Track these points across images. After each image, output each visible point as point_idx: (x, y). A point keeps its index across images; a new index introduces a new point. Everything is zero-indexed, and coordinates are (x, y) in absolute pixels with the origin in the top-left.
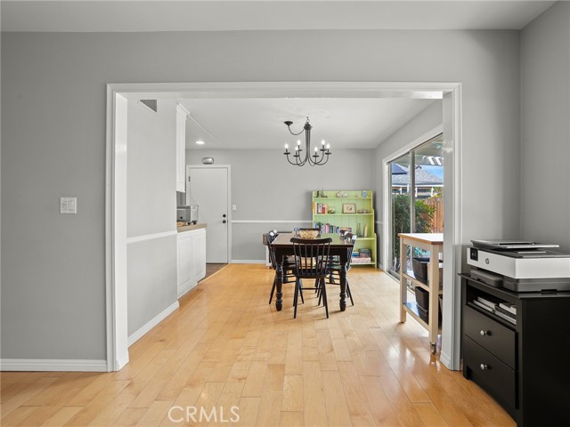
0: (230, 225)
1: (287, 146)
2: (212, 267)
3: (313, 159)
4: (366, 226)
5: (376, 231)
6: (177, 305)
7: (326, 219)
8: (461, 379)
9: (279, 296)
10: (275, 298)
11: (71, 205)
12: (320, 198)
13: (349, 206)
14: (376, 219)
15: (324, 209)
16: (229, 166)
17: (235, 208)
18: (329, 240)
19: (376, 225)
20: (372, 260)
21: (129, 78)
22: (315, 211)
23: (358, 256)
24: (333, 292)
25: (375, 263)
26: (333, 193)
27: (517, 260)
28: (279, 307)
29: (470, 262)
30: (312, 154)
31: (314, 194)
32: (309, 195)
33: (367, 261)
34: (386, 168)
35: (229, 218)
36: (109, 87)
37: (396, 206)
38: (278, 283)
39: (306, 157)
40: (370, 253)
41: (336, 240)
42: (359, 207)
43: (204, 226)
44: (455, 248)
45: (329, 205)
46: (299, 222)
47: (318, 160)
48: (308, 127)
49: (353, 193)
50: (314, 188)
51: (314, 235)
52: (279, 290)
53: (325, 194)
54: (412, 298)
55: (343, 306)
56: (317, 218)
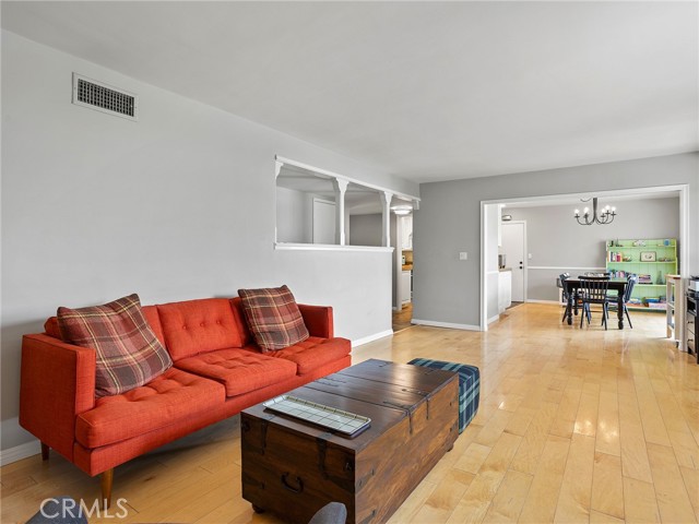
0: (526, 270)
2: (515, 303)
6: (497, 317)
7: (621, 267)
9: (570, 315)
11: (464, 256)
12: (614, 247)
13: (648, 255)
15: (618, 257)
16: (525, 222)
21: (494, 197)
22: (608, 259)
23: (658, 302)
26: (630, 243)
28: (570, 323)
31: (608, 244)
32: (603, 245)
35: (525, 265)
36: (481, 203)
39: (593, 219)
42: (661, 256)
43: (510, 269)
45: (627, 254)
49: (654, 242)
50: (608, 238)
52: (570, 311)
53: (620, 243)
55: (621, 326)
56: (609, 266)
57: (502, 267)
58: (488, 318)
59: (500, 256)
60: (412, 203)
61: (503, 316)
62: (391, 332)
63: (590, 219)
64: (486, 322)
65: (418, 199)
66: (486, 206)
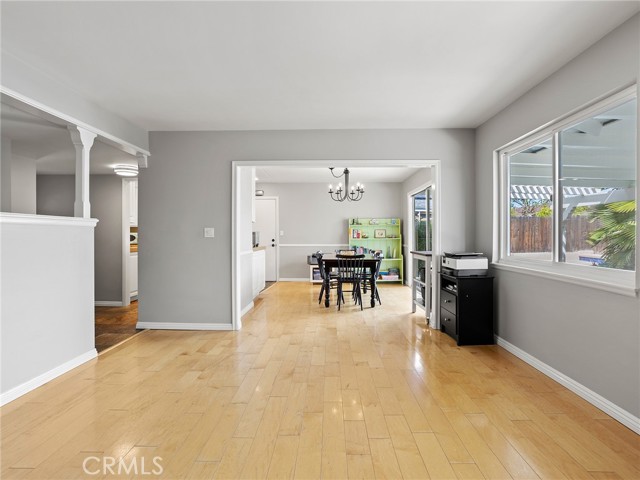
0: (278, 248)
1: (331, 187)
3: (351, 196)
4: (395, 249)
5: (403, 253)
6: (252, 304)
7: (360, 243)
8: (439, 333)
9: (327, 296)
10: (324, 298)
11: (210, 232)
12: (355, 225)
13: (380, 232)
14: (403, 243)
15: (358, 234)
16: (277, 198)
17: (282, 233)
18: (363, 256)
19: (403, 248)
20: (400, 278)
22: (351, 235)
23: (388, 274)
24: (366, 297)
25: (402, 280)
26: (367, 221)
27: (458, 260)
28: (327, 305)
29: (443, 265)
30: (350, 192)
31: (350, 222)
32: (346, 223)
33: (395, 278)
34: (410, 200)
35: (277, 242)
36: (233, 163)
37: (419, 232)
38: (326, 287)
39: (345, 195)
40: (398, 272)
41: (368, 257)
42: (389, 233)
43: (264, 248)
44: (437, 257)
45: (363, 230)
46: (338, 246)
47: (355, 197)
48: (346, 172)
49: (383, 221)
50: (350, 217)
51: (352, 253)
52: (327, 292)
53: (359, 222)
54: (419, 295)
55: (373, 305)
56: (353, 242)
57: (256, 246)
58: (242, 308)
59: (254, 233)
60: (138, 157)
61: (258, 301)
62: (94, 353)
63: (343, 194)
64: (239, 313)
65: (147, 153)
66: (239, 168)
